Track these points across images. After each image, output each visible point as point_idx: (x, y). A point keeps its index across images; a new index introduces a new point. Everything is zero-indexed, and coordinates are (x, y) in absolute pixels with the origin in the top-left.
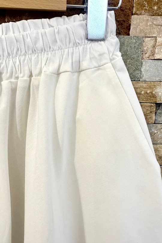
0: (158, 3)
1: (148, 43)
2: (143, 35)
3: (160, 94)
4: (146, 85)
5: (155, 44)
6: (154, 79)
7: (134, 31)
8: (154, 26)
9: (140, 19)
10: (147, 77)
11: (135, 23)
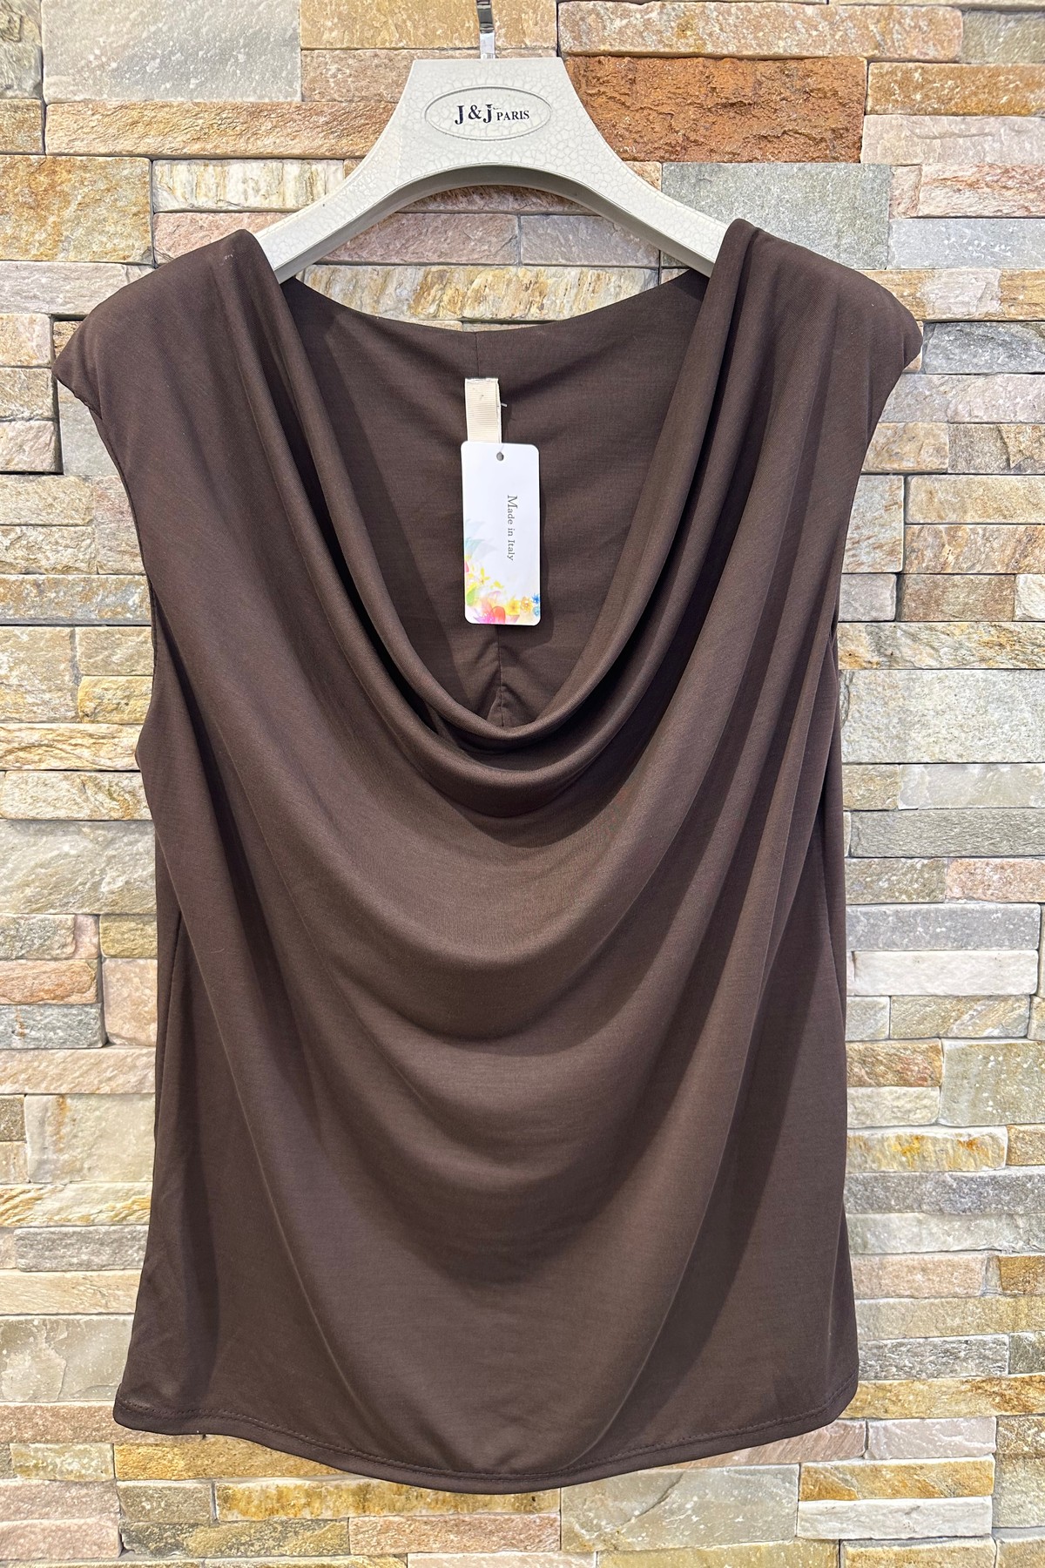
0: (923, 86)
1: (905, 178)
2: (889, 160)
3: (933, 296)
4: (900, 276)
5: (920, 180)
6: (919, 264)
7: (870, 153)
8: (915, 139)
9: (882, 124)
10: (902, 259)
11: (872, 133)
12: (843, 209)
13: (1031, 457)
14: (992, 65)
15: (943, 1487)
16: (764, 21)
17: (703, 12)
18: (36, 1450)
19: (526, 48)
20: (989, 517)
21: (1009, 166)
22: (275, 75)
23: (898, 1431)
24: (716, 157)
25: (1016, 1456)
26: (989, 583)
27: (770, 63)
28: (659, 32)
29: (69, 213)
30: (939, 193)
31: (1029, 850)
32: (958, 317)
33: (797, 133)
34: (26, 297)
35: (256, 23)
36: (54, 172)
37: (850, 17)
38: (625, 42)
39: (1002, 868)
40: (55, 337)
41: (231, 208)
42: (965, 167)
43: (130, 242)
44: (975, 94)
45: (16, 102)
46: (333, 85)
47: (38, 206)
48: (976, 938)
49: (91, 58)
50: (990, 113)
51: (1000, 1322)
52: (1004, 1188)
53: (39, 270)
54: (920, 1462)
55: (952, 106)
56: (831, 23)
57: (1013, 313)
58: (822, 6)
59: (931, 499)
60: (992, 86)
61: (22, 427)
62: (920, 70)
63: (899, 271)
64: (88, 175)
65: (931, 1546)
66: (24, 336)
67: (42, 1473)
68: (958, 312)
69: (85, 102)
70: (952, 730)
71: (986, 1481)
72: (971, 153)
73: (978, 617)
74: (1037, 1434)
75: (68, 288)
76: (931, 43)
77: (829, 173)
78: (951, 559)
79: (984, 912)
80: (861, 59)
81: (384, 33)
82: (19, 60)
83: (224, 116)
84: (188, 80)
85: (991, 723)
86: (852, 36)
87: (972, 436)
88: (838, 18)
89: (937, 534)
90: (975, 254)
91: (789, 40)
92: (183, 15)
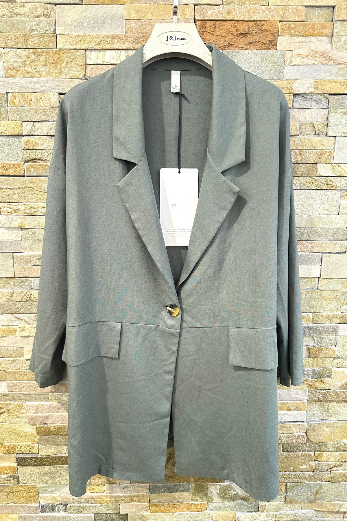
0: (294, 28)
1: (289, 54)
2: (284, 49)
3: (295, 87)
4: (287, 82)
5: (293, 55)
6: (292, 78)
7: (279, 47)
8: (292, 43)
9: (283, 39)
10: (287, 77)
11: (280, 41)
12: (272, 63)
13: (322, 131)
14: (313, 22)
15: (293, 408)
16: (251, 10)
17: (234, 8)
18: (56, 395)
19: (186, 19)
20: (310, 148)
21: (317, 51)
22: (118, 27)
23: (282, 393)
24: (237, 49)
25: (313, 401)
26: (310, 166)
27: (252, 22)
28: (222, 14)
29: (63, 65)
30: (298, 59)
31: (319, 238)
32: (302, 93)
33: (259, 42)
34: (52, 88)
35: (113, 12)
36: (59, 54)
37: (274, 9)
38: (213, 17)
39: (311, 243)
40: (60, 99)
41: (106, 64)
42: (305, 51)
43: (80, 73)
44: (309, 31)
45: (49, 34)
46: (134, 29)
47: (55, 63)
48: (304, 262)
49: (69, 22)
50: (313, 36)
51: (309, 365)
52: (311, 329)
53: (55, 81)
54: (287, 402)
55: (302, 34)
56: (269, 11)
57: (318, 92)
58: (267, 6)
59: (294, 143)
60: (313, 28)
61: (51, 124)
62: (293, 24)
63: (287, 80)
64: (68, 55)
65: (290, 424)
66: (52, 99)
67: (57, 401)
68: (302, 92)
69: (68, 34)
70: (299, 206)
71: (305, 407)
72: (307, 47)
73: (307, 175)
74: (319, 395)
75: (63, 85)
76: (296, 16)
77: (268, 53)
78: (299, 159)
79: (306, 255)
80: (277, 21)
81: (148, 15)
82: (50, 23)
83: (105, 38)
84: (95, 28)
85: (309, 204)
86: (275, 15)
87: (306, 126)
88: (271, 9)
89: (296, 153)
90: (307, 75)
91: (257, 16)
92: (93, 10)
